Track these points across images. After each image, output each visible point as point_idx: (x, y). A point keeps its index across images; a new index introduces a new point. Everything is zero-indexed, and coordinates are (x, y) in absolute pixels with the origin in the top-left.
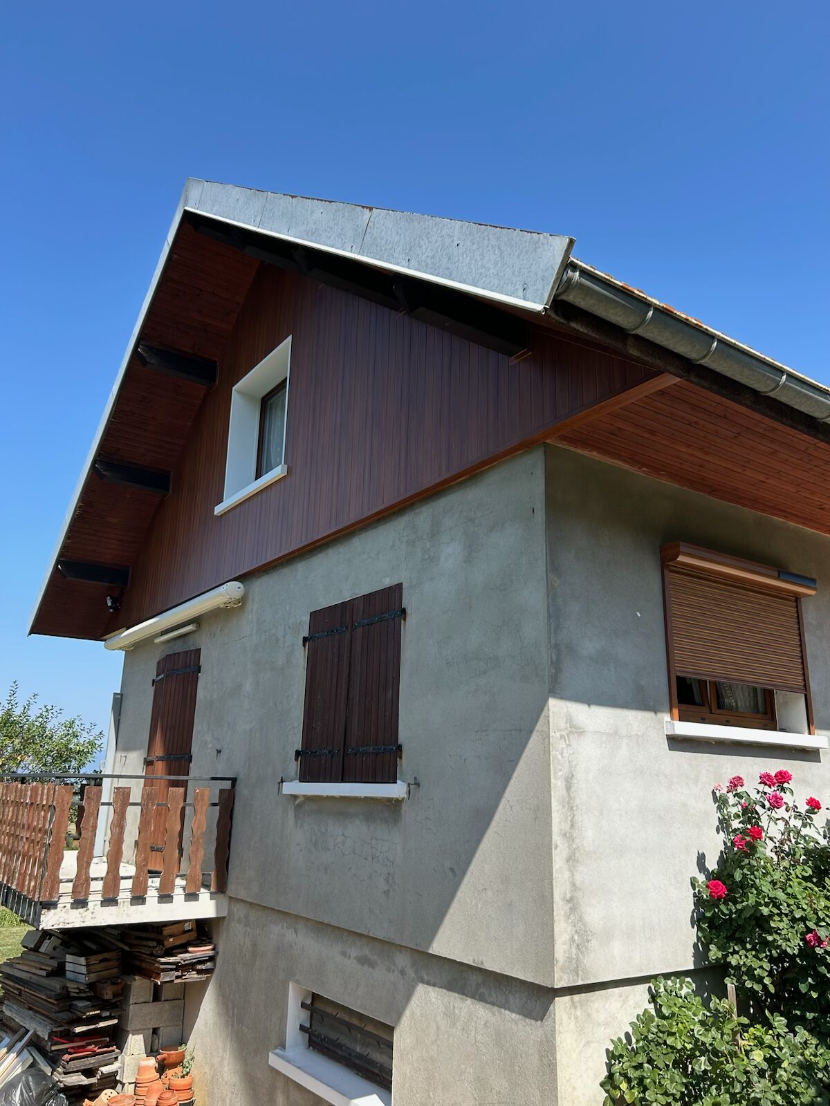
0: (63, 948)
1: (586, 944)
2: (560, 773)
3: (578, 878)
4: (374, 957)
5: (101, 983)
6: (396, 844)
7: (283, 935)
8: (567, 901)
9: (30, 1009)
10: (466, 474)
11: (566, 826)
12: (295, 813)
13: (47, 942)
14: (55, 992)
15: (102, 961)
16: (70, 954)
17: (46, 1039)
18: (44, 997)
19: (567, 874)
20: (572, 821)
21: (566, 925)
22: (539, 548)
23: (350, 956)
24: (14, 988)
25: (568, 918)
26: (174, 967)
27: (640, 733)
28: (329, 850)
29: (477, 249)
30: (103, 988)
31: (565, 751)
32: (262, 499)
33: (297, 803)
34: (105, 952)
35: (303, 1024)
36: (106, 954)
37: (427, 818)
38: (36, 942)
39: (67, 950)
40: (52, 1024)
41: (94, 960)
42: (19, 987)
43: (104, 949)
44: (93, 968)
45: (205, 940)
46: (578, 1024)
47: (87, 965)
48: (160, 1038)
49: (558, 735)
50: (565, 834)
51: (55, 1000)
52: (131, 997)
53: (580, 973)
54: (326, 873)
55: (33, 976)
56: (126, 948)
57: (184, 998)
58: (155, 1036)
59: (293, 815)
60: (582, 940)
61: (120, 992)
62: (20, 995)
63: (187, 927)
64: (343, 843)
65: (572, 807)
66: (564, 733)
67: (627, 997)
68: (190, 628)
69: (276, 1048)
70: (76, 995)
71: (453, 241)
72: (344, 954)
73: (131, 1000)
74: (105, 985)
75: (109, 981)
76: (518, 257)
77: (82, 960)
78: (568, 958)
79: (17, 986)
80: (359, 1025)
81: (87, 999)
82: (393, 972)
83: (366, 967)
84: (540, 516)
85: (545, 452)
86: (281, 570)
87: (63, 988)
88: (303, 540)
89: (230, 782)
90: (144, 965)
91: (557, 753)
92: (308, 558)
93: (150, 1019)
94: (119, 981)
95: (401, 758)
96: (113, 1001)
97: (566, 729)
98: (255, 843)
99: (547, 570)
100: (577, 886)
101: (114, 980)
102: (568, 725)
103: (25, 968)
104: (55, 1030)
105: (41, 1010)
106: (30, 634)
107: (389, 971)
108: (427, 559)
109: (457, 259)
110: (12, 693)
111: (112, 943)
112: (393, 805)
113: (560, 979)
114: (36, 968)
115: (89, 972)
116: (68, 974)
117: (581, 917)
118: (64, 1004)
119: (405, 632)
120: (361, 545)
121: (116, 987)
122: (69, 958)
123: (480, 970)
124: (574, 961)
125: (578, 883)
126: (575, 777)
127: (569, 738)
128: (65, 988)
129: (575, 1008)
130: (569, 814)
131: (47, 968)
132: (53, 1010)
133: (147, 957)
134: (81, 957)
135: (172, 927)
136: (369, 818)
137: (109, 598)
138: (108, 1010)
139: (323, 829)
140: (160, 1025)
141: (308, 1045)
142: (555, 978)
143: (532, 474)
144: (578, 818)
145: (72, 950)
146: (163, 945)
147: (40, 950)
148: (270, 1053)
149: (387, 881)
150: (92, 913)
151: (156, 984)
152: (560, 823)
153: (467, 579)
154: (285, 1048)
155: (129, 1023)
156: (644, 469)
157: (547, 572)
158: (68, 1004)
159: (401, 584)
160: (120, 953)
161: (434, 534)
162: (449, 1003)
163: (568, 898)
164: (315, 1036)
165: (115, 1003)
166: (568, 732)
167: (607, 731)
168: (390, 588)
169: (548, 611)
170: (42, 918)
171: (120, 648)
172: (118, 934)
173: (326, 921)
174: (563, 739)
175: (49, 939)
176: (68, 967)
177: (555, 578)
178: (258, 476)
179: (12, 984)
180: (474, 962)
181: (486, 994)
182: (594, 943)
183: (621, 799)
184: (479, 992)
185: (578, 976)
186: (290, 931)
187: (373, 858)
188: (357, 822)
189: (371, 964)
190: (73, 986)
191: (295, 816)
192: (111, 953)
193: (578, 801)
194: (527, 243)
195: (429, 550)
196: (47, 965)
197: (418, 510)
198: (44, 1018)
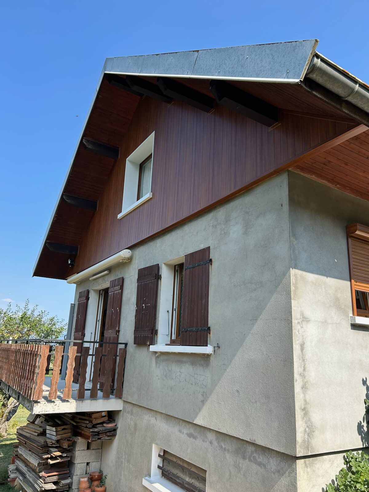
0: (46, 422)
1: (312, 433)
2: (298, 342)
3: (307, 397)
4: (196, 434)
5: (63, 440)
6: (207, 377)
7: (150, 420)
8: (302, 409)
9: (30, 451)
10: (244, 190)
11: (301, 370)
12: (156, 361)
13: (38, 419)
14: (41, 443)
15: (63, 429)
16: (48, 426)
17: (37, 466)
18: (36, 446)
19: (302, 396)
20: (304, 367)
21: (302, 423)
22: (286, 224)
23: (183, 432)
24: (23, 440)
25: (303, 419)
26: (97, 434)
27: (337, 322)
28: (173, 379)
29: (259, 58)
30: (63, 443)
31: (300, 330)
32: (140, 210)
33: (156, 355)
34: (65, 425)
35: (159, 465)
36: (65, 426)
37: (223, 364)
38: (33, 419)
39: (47, 423)
40: (39, 459)
41: (60, 429)
42: (26, 440)
43: (64, 424)
44: (59, 433)
45: (112, 421)
46: (308, 476)
47: (56, 431)
48: (90, 468)
49: (296, 321)
50: (301, 374)
51: (41, 447)
52: (77, 447)
53: (310, 449)
54: (171, 390)
55: (31, 435)
56: (75, 424)
57: (102, 449)
58: (88, 466)
59: (155, 361)
60: (310, 431)
61: (71, 444)
62: (26, 444)
63: (103, 414)
64: (180, 376)
65: (304, 360)
66: (300, 321)
67: (333, 461)
68: (106, 272)
69: (146, 476)
70: (51, 446)
71: (244, 57)
72: (180, 431)
73: (77, 449)
74: (65, 441)
75: (66, 440)
76: (284, 56)
77: (54, 429)
78: (303, 440)
79: (24, 439)
80: (188, 468)
81: (56, 447)
82: (206, 442)
83: (192, 439)
84: (286, 207)
85: (288, 175)
86: (149, 244)
87: (45, 442)
88: (160, 228)
89: (124, 345)
90: (83, 432)
91: (296, 331)
92: (162, 237)
93: (85, 458)
94: (71, 439)
95: (210, 333)
96: (68, 449)
97: (301, 318)
98: (136, 375)
99: (290, 235)
100: (307, 402)
101: (69, 439)
102: (301, 317)
103: (28, 431)
104: (40, 462)
105: (34, 452)
106: (33, 276)
107: (204, 441)
108: (223, 234)
109: (246, 65)
110: (27, 304)
111: (68, 421)
112: (206, 357)
113: (300, 452)
114: (33, 431)
115: (57, 435)
116: (48, 435)
117: (309, 418)
118: (45, 449)
119: (211, 271)
120: (189, 229)
121: (70, 442)
122: (48, 427)
123: (253, 444)
124: (307, 442)
125: (308, 400)
126: (305, 344)
127: (302, 324)
128: (46, 442)
129: (307, 467)
130: (302, 363)
131: (38, 432)
132: (40, 452)
133: (84, 428)
134: (53, 427)
135: (96, 414)
136: (193, 363)
137: (69, 259)
138: (65, 453)
139: (170, 369)
140: (90, 461)
141: (161, 475)
142: (297, 451)
143: (281, 186)
144: (307, 366)
145: (50, 423)
146: (92, 423)
147: (35, 423)
148: (143, 479)
149: (203, 396)
150: (58, 407)
151: (88, 442)
152: (298, 368)
153: (245, 243)
154: (150, 477)
155: (76, 460)
156: (338, 186)
157: (289, 237)
158: (47, 449)
159: (209, 247)
160: (72, 426)
161: (227, 221)
162: (236, 460)
163: (303, 408)
164: (165, 471)
165: (69, 450)
166: (302, 320)
167: (321, 321)
168: (204, 249)
169: (291, 257)
170: (34, 408)
171: (74, 283)
172: (71, 416)
173: (171, 415)
174: (299, 324)
175: (39, 418)
176: (48, 432)
177: (294, 240)
178: (138, 199)
179: (22, 438)
180: (250, 440)
181: (257, 457)
182: (317, 433)
183: (329, 356)
184: (253, 456)
185: (309, 451)
186: (153, 418)
187: (195, 384)
188: (187, 365)
189: (195, 438)
190: (49, 441)
191: (156, 362)
192: (68, 426)
193: (307, 357)
194: (289, 48)
195: (224, 229)
196: (38, 430)
197: (218, 210)
198: (36, 456)
